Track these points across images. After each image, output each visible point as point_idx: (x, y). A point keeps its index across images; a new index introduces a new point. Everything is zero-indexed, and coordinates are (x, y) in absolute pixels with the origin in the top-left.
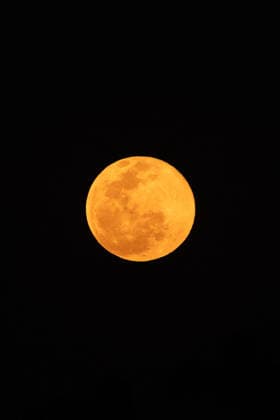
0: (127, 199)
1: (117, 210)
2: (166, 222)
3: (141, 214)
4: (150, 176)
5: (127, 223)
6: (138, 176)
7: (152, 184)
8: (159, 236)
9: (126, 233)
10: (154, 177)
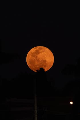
0: (37, 57)
1: (34, 60)
2: (47, 62)
3: (40, 60)
4: (43, 51)
5: (37, 63)
6: (40, 51)
7: (43, 53)
8: (45, 66)
9: (37, 66)
10: (44, 51)
